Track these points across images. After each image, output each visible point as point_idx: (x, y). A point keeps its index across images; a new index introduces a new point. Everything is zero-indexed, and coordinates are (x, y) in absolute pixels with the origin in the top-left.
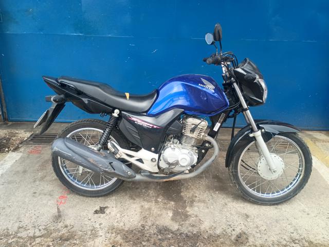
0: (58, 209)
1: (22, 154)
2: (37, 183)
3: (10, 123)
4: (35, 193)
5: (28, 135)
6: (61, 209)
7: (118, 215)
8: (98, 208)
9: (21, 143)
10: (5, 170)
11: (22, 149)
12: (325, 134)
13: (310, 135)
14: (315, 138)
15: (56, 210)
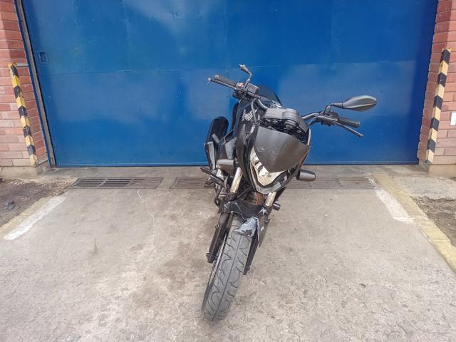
0: (95, 246)
1: (65, 198)
2: (78, 224)
3: (57, 169)
4: (74, 233)
5: (75, 179)
6: (98, 247)
7: (156, 251)
8: (135, 245)
9: (66, 188)
10: (47, 213)
11: (66, 193)
12: (408, 168)
13: (389, 169)
14: (395, 173)
15: (93, 247)
